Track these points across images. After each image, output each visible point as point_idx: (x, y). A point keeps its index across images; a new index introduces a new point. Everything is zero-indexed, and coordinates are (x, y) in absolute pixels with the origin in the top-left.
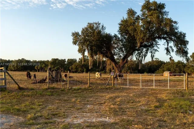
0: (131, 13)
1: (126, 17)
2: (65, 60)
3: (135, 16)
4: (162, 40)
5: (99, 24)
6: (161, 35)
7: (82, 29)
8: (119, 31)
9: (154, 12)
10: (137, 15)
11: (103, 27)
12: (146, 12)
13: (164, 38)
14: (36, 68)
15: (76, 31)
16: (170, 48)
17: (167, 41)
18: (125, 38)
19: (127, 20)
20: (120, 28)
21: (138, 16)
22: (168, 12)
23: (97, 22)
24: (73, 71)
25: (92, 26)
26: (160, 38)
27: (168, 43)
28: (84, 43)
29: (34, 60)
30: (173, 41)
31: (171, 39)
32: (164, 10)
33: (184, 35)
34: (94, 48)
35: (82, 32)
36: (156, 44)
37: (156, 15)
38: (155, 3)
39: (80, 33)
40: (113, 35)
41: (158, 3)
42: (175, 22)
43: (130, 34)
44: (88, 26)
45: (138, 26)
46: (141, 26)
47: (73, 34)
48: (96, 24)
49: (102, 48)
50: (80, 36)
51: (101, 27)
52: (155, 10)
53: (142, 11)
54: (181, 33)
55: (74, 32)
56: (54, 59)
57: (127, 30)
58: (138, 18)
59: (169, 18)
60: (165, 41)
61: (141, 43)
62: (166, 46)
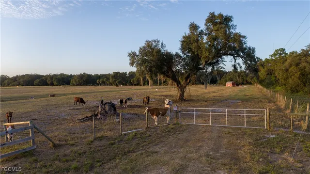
0: (194, 27)
1: (188, 32)
2: (126, 73)
3: (199, 31)
4: (229, 56)
5: (158, 41)
6: (228, 51)
7: (139, 48)
8: (180, 49)
9: (220, 26)
10: (200, 29)
11: (162, 44)
12: (211, 26)
13: (231, 55)
14: (98, 82)
15: (133, 51)
16: (237, 65)
17: (234, 57)
18: (187, 56)
19: (189, 36)
20: (182, 45)
21: (202, 30)
22: (236, 26)
23: (155, 39)
24: (135, 83)
25: (150, 43)
26: (226, 54)
27: (235, 59)
28: (142, 64)
29: (96, 74)
30: (241, 58)
31: (239, 56)
32: (231, 24)
33: (253, 50)
34: (154, 69)
35: (140, 52)
36: (222, 61)
37: (223, 30)
38: (221, 16)
39: (138, 53)
40: (174, 53)
41: (225, 15)
42: (244, 37)
43: (193, 53)
44: (146, 44)
45: (202, 43)
46: (206, 43)
47: (130, 55)
48: (155, 41)
49: (162, 68)
50: (137, 56)
51: (160, 45)
52: (220, 23)
53: (206, 25)
54: (250, 48)
55: (130, 52)
56: (115, 72)
57: (190, 48)
58: (201, 33)
59: (237, 32)
60: (232, 57)
61: (206, 62)
62: (233, 63)
